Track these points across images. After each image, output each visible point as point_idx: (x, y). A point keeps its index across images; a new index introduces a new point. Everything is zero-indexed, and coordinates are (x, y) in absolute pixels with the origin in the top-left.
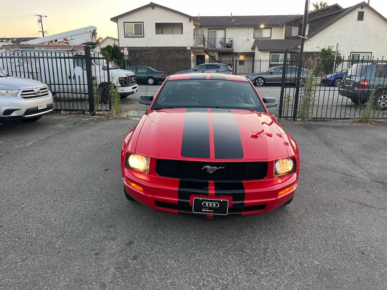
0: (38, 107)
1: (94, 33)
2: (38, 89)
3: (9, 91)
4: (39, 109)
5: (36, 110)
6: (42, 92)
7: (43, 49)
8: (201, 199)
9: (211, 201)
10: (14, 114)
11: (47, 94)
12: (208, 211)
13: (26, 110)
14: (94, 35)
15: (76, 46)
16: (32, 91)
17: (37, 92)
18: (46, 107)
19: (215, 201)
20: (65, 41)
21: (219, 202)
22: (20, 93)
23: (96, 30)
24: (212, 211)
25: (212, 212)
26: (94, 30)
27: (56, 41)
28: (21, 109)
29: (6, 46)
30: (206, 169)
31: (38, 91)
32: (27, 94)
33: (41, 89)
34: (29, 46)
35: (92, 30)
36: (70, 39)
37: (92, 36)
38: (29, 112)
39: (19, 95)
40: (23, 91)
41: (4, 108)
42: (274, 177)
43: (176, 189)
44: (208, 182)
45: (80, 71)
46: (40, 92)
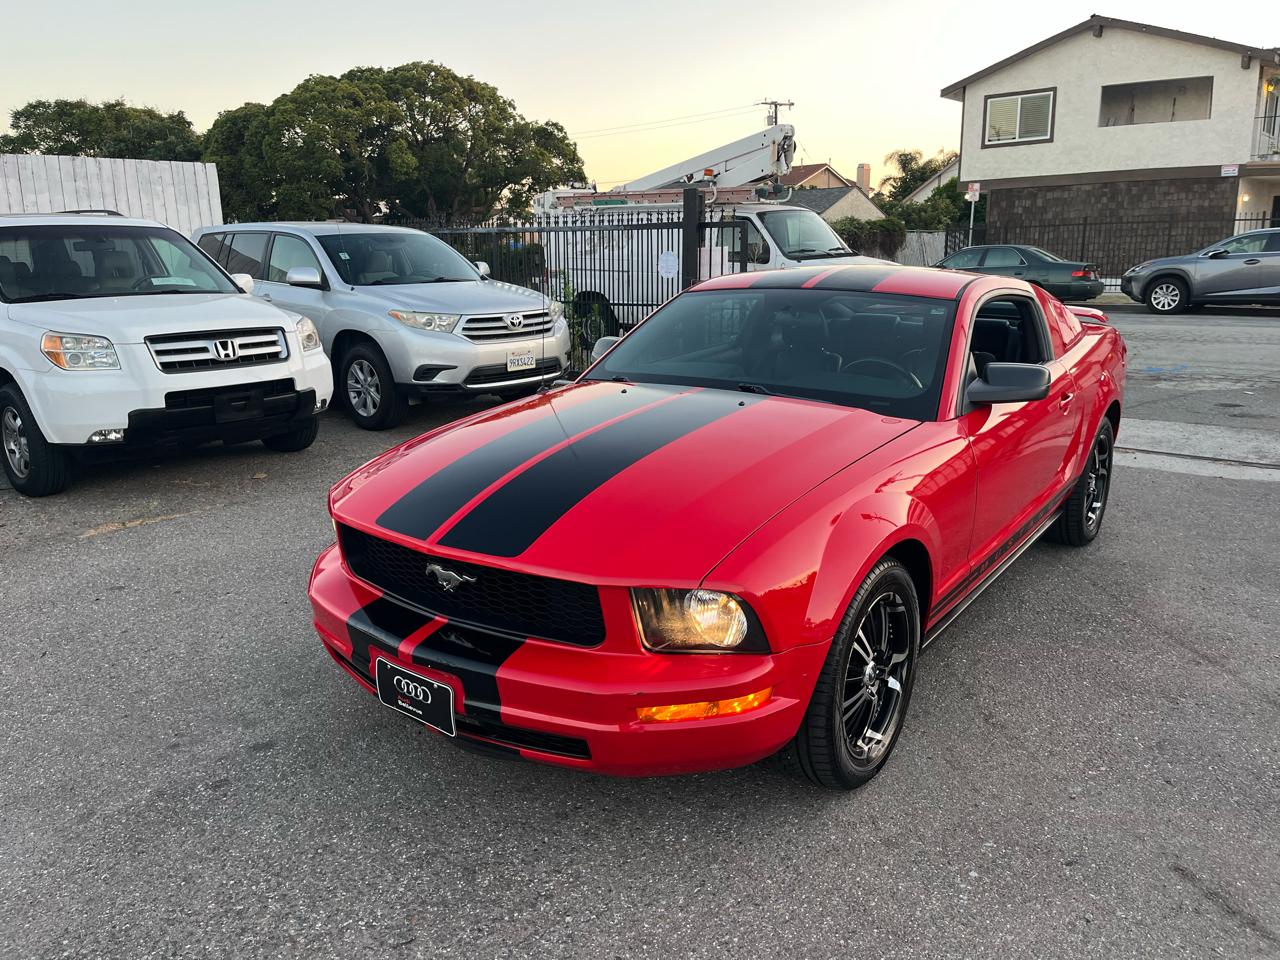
0: (506, 365)
1: (785, 147)
2: (515, 316)
3: (436, 317)
4: (509, 370)
5: (501, 372)
6: (525, 326)
7: (646, 204)
8: (390, 665)
9: (413, 679)
10: (439, 379)
11: (548, 330)
12: (410, 708)
13: (471, 368)
14: (786, 151)
15: (733, 192)
16: (500, 319)
17: (509, 323)
18: (534, 366)
19: (422, 683)
20: (706, 178)
21: (430, 686)
22: (462, 324)
23: (791, 137)
24: (420, 712)
25: (417, 715)
26: (785, 138)
27: (690, 177)
28: (455, 367)
29: (564, 198)
30: (433, 573)
31: (514, 321)
32: (482, 329)
33: (525, 317)
34: (619, 198)
35: (779, 138)
36: (722, 171)
37: (778, 160)
38: (477, 375)
39: (458, 330)
40: (470, 321)
41: (417, 362)
42: (643, 650)
43: (345, 618)
44: (432, 616)
45: (670, 265)
46: (520, 323)
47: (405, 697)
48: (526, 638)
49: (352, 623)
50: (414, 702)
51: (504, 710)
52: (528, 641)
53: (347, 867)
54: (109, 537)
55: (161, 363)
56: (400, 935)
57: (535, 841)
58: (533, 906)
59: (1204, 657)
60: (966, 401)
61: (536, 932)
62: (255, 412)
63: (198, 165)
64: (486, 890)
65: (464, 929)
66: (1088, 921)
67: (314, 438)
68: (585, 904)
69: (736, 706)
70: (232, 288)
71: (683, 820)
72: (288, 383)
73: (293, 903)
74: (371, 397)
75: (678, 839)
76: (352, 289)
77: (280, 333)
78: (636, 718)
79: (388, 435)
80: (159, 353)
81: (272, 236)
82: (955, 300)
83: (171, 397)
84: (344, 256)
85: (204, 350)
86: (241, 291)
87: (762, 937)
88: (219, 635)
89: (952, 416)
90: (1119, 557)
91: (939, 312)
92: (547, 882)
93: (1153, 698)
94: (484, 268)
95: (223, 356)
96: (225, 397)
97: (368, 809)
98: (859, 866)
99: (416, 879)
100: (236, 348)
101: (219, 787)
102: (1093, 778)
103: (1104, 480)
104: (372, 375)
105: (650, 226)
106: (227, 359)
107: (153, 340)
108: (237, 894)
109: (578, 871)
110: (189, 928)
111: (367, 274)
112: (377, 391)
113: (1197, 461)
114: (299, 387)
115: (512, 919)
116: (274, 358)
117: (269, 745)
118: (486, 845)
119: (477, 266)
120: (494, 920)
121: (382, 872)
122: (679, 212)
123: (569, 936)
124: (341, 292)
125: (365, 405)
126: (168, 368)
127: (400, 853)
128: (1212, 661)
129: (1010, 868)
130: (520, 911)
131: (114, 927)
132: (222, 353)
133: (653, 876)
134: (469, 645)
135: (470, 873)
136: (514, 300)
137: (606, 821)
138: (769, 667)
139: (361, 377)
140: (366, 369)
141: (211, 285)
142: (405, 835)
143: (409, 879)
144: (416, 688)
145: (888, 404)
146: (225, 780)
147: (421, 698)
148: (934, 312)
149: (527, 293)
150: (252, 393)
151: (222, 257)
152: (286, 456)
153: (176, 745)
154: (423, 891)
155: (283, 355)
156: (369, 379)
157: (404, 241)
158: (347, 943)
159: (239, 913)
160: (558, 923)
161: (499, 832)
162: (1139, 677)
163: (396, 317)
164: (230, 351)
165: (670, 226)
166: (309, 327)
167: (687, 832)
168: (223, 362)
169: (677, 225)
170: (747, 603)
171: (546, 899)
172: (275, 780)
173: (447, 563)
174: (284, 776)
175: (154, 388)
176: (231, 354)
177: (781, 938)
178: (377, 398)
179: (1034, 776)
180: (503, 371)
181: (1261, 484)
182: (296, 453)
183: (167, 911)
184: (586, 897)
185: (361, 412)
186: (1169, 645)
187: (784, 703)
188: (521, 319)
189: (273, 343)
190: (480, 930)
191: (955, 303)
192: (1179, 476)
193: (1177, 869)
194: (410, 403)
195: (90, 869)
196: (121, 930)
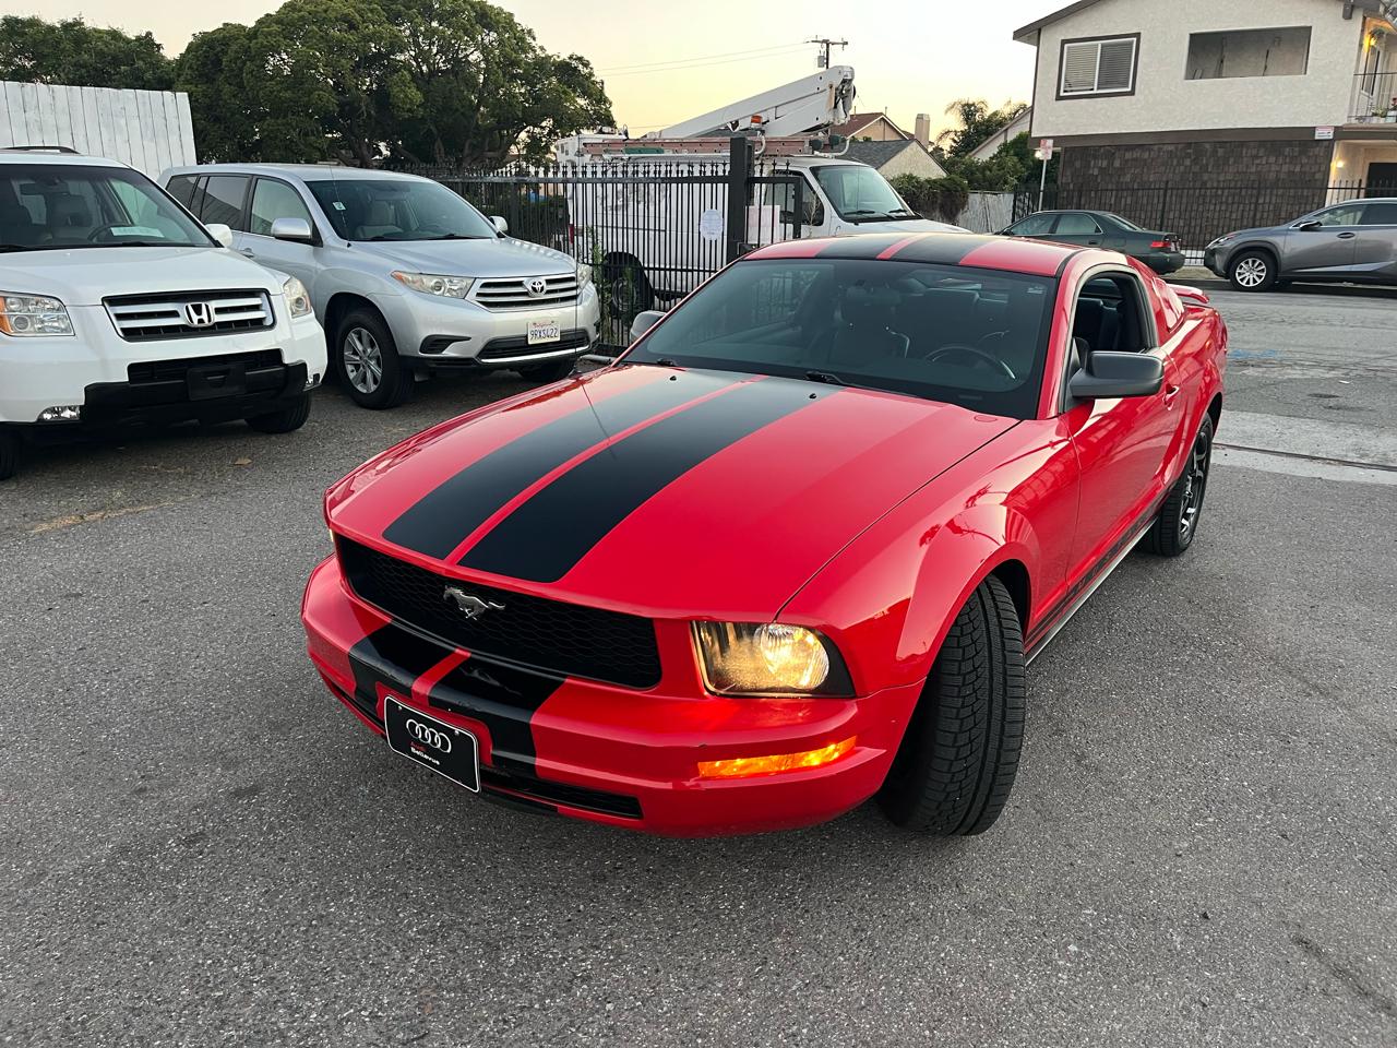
0: (527, 336)
1: (844, 91)
2: (537, 280)
3: (446, 280)
4: (530, 343)
5: (519, 345)
6: (549, 292)
7: (685, 154)
8: (401, 705)
9: (430, 724)
10: (450, 352)
11: (574, 297)
12: (426, 756)
13: (486, 341)
14: (844, 98)
15: (783, 142)
16: (520, 284)
17: (530, 289)
18: (559, 339)
19: (440, 728)
20: (754, 125)
21: (450, 732)
22: (476, 288)
23: (851, 80)
24: (438, 763)
25: (434, 765)
26: (844, 81)
27: (735, 124)
28: (469, 338)
29: (592, 144)
30: (452, 598)
31: (536, 286)
32: (500, 295)
33: (549, 282)
34: (656, 147)
35: (837, 83)
36: (772, 118)
37: (835, 107)
38: (494, 347)
39: (472, 295)
40: (485, 285)
41: (425, 333)
42: (706, 693)
43: (347, 649)
44: (453, 649)
45: (714, 226)
46: (542, 288)
47: (419, 744)
48: (565, 676)
49: (355, 654)
50: (430, 750)
51: (539, 762)
52: (567, 680)
53: (345, 943)
54: (64, 533)
55: (122, 329)
56: (411, 1029)
57: (569, 910)
58: (568, 990)
59: (1316, 687)
60: (1069, 395)
61: (572, 1024)
62: (236, 389)
63: (167, 94)
64: (512, 972)
65: (486, 1020)
66: (1204, 1005)
67: (306, 416)
68: (628, 988)
69: (814, 758)
70: (207, 241)
71: (739, 882)
72: (275, 355)
73: (282, 989)
74: (372, 371)
75: (734, 906)
76: (349, 245)
77: (264, 295)
78: (697, 772)
79: (390, 415)
80: (120, 317)
81: (254, 180)
82: (1055, 277)
83: (134, 369)
84: (339, 206)
85: (174, 314)
86: (217, 244)
87: (834, 1027)
88: (195, 654)
89: (1053, 412)
90: (1215, 570)
91: (1037, 290)
92: (583, 961)
93: (1261, 735)
94: (500, 223)
95: (196, 322)
96: (199, 370)
97: (371, 871)
98: (943, 938)
99: (429, 957)
100: (211, 312)
101: (194, 842)
102: (1200, 831)
103: (1200, 483)
104: (372, 346)
105: (691, 180)
106: (202, 325)
107: (112, 301)
108: (216, 976)
109: (619, 946)
110: (159, 1019)
111: (365, 228)
112: (378, 364)
113: (1293, 460)
114: (287, 360)
115: (544, 1008)
116: (257, 325)
117: (254, 791)
118: (512, 914)
119: (492, 221)
120: (522, 1009)
121: (388, 948)
122: (724, 164)
123: (611, 1028)
124: (334, 248)
125: (364, 380)
126: (130, 334)
127: (410, 926)
128: (1324, 693)
129: (1114, 941)
130: (553, 997)
131: (68, 1018)
132: (195, 318)
133: (707, 952)
134: (497, 683)
135: (493, 949)
136: (536, 262)
137: (650, 884)
138: (852, 712)
139: (360, 347)
140: (365, 339)
141: (182, 237)
142: (415, 902)
143: (421, 958)
144: (433, 735)
145: (980, 398)
146: (201, 833)
147: (439, 746)
148: (1031, 290)
149: (549, 254)
150: (232, 366)
151: (195, 202)
152: (274, 438)
153: (142, 790)
154: (437, 973)
155: (269, 322)
156: (369, 350)
157: (409, 190)
158: (348, 1038)
159: (218, 1001)
160: (597, 1011)
161: (526, 898)
162: (1245, 711)
163: (400, 279)
164: (204, 316)
165: (714, 179)
166: (298, 289)
167: (745, 898)
168: (196, 329)
169: (723, 180)
170: (829, 638)
171: (584, 980)
172: (261, 834)
173: (470, 587)
174: (271, 829)
175: (115, 359)
176: (206, 320)
177: (856, 1029)
178: (379, 372)
179: (1134, 828)
180: (523, 344)
181: (1364, 486)
182: (285, 435)
183: (132, 998)
184: (628, 978)
185: (359, 388)
186: (1275, 673)
187: (869, 754)
188: (544, 283)
189: (256, 308)
190: (505, 1022)
191: (1055, 280)
192: (1275, 476)
193: (1300, 941)
194: (417, 379)
195: (40, 944)
196: (76, 1022)
